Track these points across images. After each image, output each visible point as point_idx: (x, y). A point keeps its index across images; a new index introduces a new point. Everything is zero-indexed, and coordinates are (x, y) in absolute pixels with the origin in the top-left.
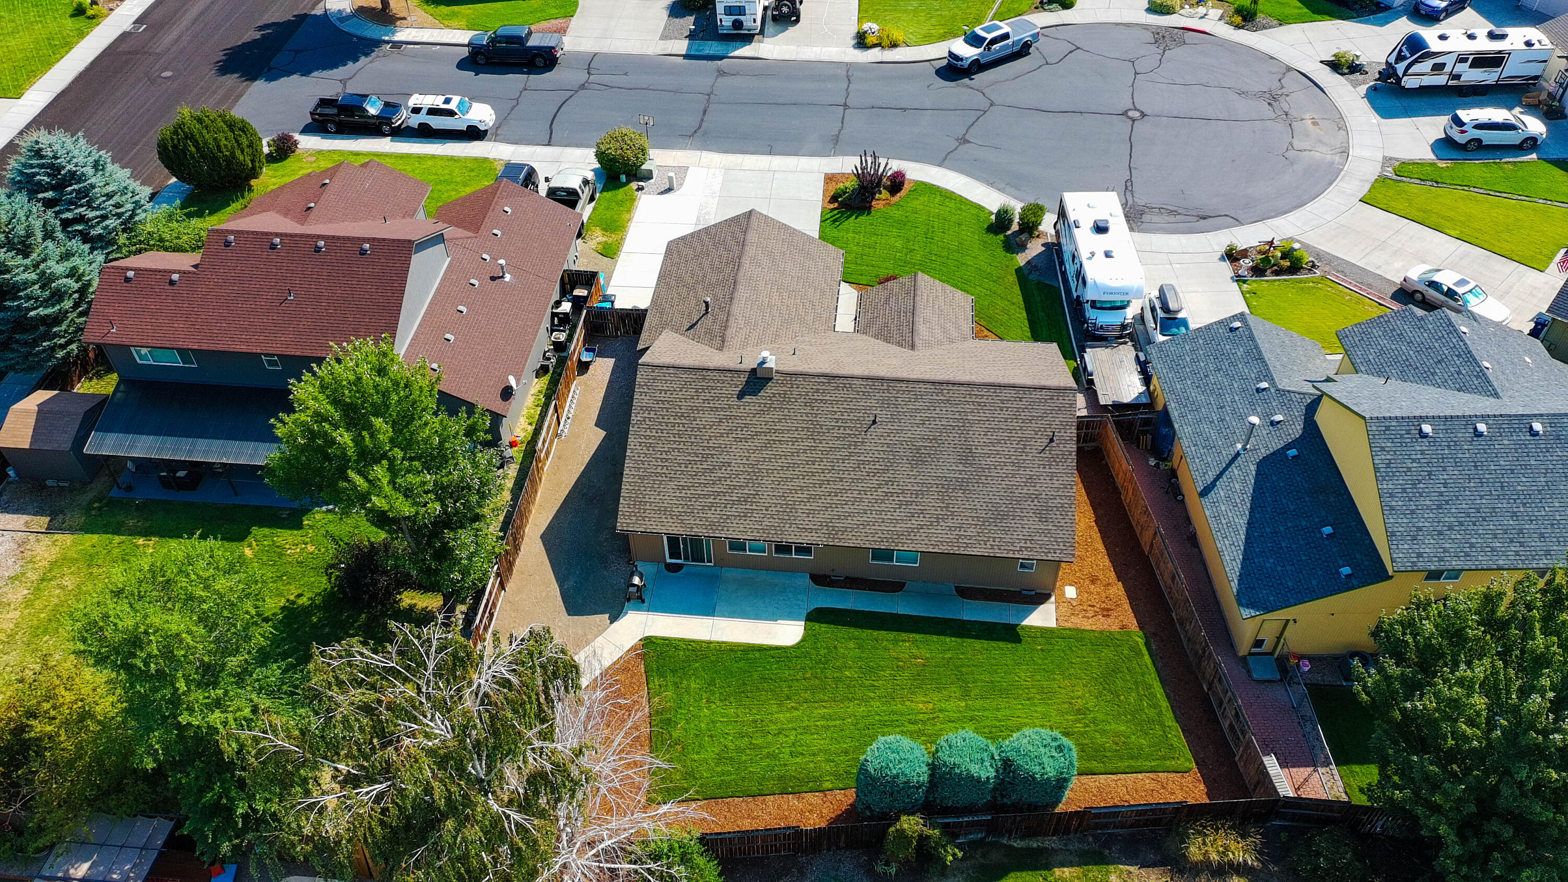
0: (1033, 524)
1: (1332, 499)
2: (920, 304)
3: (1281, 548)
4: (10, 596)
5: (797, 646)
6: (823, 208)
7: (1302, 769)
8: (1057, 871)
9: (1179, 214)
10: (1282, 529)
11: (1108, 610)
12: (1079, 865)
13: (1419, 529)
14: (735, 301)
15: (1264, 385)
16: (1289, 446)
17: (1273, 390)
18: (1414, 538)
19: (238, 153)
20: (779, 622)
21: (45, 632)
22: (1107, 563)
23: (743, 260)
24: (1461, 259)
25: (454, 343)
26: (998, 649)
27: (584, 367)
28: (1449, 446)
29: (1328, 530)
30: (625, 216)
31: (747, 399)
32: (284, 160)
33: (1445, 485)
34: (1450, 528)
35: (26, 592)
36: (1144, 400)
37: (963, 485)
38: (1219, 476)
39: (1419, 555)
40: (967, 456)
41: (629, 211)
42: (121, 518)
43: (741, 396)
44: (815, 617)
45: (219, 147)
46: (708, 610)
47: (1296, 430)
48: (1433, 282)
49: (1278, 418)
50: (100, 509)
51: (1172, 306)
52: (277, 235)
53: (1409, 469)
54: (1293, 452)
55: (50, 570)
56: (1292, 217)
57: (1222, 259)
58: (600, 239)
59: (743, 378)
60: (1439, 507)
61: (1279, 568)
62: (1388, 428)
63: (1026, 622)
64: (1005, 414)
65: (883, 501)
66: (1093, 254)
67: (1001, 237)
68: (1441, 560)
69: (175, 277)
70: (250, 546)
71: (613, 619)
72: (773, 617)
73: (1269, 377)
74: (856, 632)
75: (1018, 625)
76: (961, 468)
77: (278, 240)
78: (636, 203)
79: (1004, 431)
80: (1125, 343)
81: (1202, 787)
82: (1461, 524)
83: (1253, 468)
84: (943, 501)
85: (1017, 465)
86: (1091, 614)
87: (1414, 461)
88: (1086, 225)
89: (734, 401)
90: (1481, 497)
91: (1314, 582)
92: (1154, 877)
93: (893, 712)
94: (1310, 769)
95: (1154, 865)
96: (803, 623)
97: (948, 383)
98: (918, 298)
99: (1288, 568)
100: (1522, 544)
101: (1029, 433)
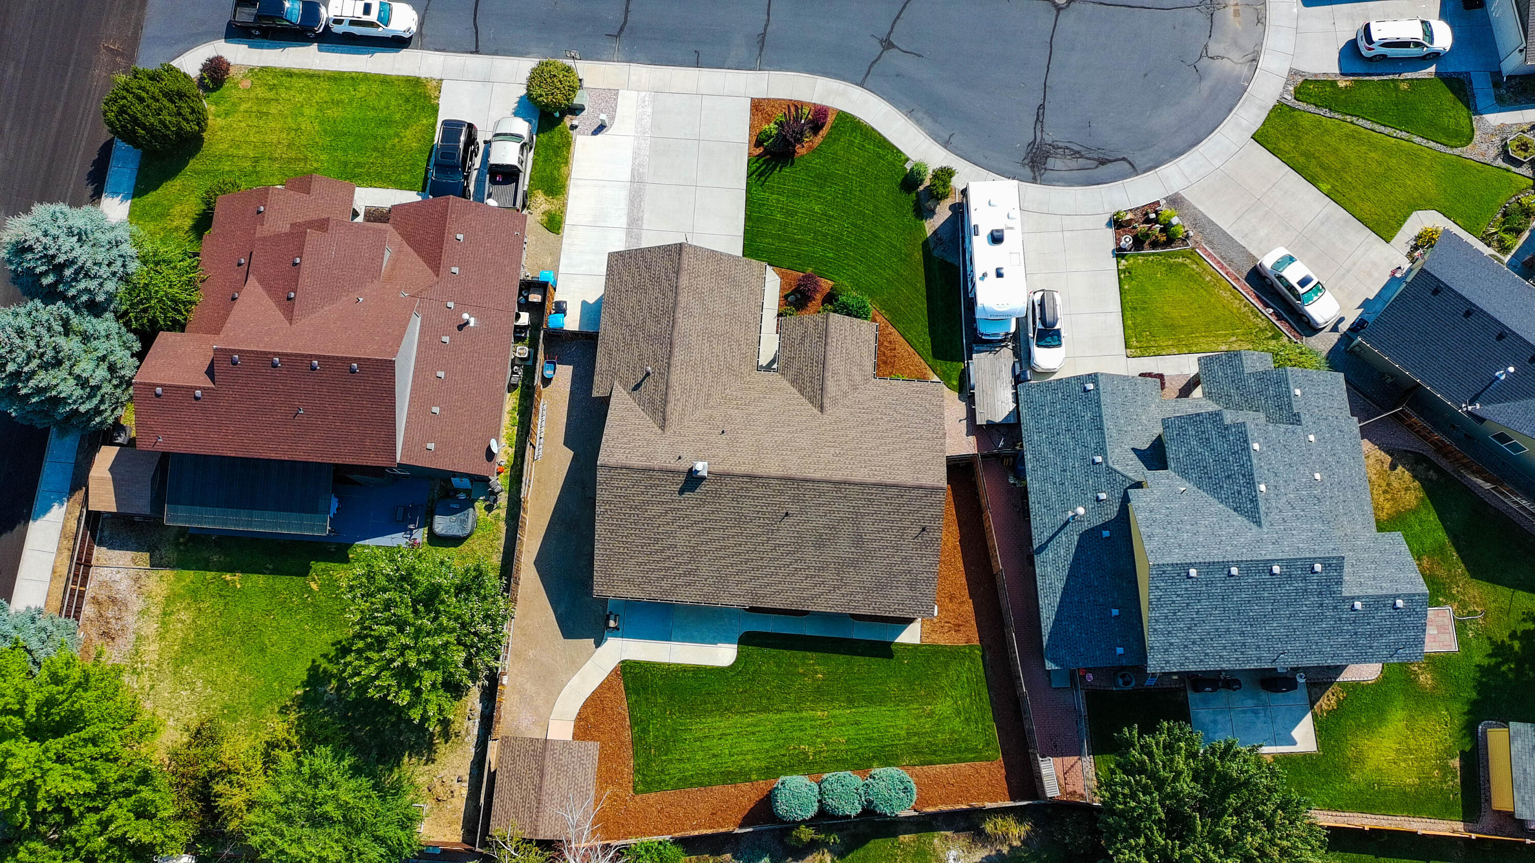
0: (905, 592)
1: (1124, 585)
2: (830, 355)
3: (1082, 617)
4: (145, 629)
5: (732, 667)
6: (750, 154)
7: (1071, 758)
8: (901, 837)
9: (1082, 157)
10: (1086, 601)
11: (959, 625)
12: (916, 833)
13: (1171, 644)
14: (672, 369)
15: (1099, 459)
16: (1104, 526)
17: (1104, 466)
18: (1167, 650)
19: (184, 124)
20: (719, 645)
21: (183, 662)
22: (964, 581)
23: (677, 316)
24: (1322, 223)
25: (440, 414)
26: (876, 663)
27: (546, 381)
28: (1207, 585)
29: (1115, 612)
30: (564, 169)
31: (687, 495)
32: (221, 87)
33: (1197, 613)
34: (1194, 643)
35: (156, 626)
36: (1012, 421)
37: (854, 563)
38: (1051, 539)
39: (1167, 662)
40: (858, 540)
41: (566, 163)
42: (205, 554)
43: (681, 492)
44: (746, 640)
45: (166, 127)
46: (666, 636)
47: (1113, 511)
48: (1282, 277)
49: (1103, 496)
50: (185, 544)
51: (1049, 318)
52: (276, 354)
53: (1174, 602)
54: (1106, 534)
55: (167, 605)
56: (1183, 162)
57: (1109, 225)
58: (545, 207)
59: (682, 478)
60: (1189, 628)
61: (1077, 634)
62: (1164, 572)
63: (899, 640)
64: (888, 508)
65: (793, 575)
66: (985, 275)
67: (913, 195)
68: (1182, 664)
69: (198, 393)
70: (314, 580)
71: (598, 644)
72: (714, 641)
73: (1102, 451)
74: (774, 652)
75: (892, 643)
76: (853, 550)
77: (277, 359)
78: (572, 148)
79: (888, 521)
80: (1006, 346)
81: (1003, 771)
82: (1202, 640)
83: (1076, 538)
84: (838, 574)
85: (897, 548)
86: (946, 629)
87: (1178, 596)
88: (984, 232)
89: (676, 496)
90: (1222, 621)
91: (1098, 653)
92: (962, 838)
93: (801, 719)
94: (1076, 758)
95: (963, 830)
96: (736, 646)
97: (845, 483)
98: (828, 348)
99: (1083, 635)
100: (1242, 653)
101: (907, 523)
